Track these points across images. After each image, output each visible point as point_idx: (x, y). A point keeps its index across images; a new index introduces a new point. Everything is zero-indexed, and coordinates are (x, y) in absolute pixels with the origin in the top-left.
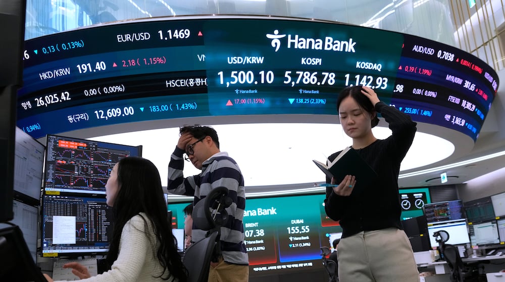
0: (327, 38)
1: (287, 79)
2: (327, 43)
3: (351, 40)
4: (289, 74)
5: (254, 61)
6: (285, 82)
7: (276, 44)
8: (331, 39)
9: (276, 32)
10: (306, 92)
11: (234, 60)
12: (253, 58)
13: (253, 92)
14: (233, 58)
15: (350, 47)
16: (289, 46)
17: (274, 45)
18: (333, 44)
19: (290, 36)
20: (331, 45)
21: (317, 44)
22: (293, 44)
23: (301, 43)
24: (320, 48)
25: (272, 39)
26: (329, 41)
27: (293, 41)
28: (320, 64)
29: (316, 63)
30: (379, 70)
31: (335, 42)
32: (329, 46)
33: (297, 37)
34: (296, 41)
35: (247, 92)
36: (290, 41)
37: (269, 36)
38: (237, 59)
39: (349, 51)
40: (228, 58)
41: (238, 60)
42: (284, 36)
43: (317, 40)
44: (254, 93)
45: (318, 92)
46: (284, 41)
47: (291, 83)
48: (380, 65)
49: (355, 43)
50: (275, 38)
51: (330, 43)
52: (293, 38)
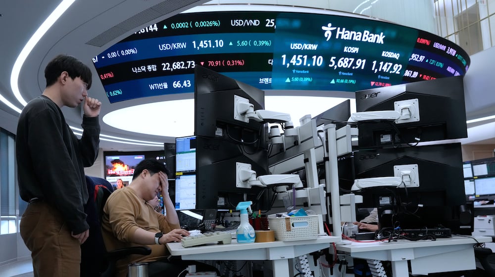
0: (365, 32)
1: (331, 63)
2: (364, 35)
3: (382, 34)
4: (334, 59)
5: (310, 48)
6: (330, 66)
7: (328, 34)
8: (368, 32)
9: (330, 25)
10: (344, 74)
11: (296, 46)
12: (310, 45)
13: (305, 72)
14: (295, 45)
15: (380, 39)
16: (337, 37)
17: (326, 35)
18: (369, 36)
19: (339, 29)
20: (367, 37)
21: (358, 36)
22: (340, 35)
23: (346, 35)
24: (359, 39)
25: (325, 31)
26: (366, 34)
27: (341, 33)
28: (357, 52)
29: (354, 51)
30: (397, 59)
31: (370, 35)
32: (365, 38)
33: (344, 29)
34: (343, 33)
35: (301, 72)
36: (338, 32)
37: (324, 28)
38: (297, 45)
39: (379, 43)
40: (292, 44)
41: (299, 46)
42: (335, 28)
43: (358, 33)
44: (306, 74)
45: (352, 74)
46: (334, 33)
47: (334, 67)
48: (398, 54)
49: (384, 36)
50: (328, 30)
51: (367, 36)
52: (341, 30)
